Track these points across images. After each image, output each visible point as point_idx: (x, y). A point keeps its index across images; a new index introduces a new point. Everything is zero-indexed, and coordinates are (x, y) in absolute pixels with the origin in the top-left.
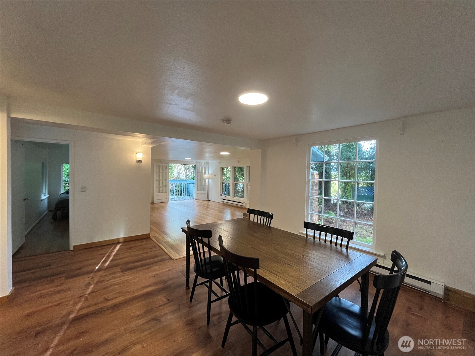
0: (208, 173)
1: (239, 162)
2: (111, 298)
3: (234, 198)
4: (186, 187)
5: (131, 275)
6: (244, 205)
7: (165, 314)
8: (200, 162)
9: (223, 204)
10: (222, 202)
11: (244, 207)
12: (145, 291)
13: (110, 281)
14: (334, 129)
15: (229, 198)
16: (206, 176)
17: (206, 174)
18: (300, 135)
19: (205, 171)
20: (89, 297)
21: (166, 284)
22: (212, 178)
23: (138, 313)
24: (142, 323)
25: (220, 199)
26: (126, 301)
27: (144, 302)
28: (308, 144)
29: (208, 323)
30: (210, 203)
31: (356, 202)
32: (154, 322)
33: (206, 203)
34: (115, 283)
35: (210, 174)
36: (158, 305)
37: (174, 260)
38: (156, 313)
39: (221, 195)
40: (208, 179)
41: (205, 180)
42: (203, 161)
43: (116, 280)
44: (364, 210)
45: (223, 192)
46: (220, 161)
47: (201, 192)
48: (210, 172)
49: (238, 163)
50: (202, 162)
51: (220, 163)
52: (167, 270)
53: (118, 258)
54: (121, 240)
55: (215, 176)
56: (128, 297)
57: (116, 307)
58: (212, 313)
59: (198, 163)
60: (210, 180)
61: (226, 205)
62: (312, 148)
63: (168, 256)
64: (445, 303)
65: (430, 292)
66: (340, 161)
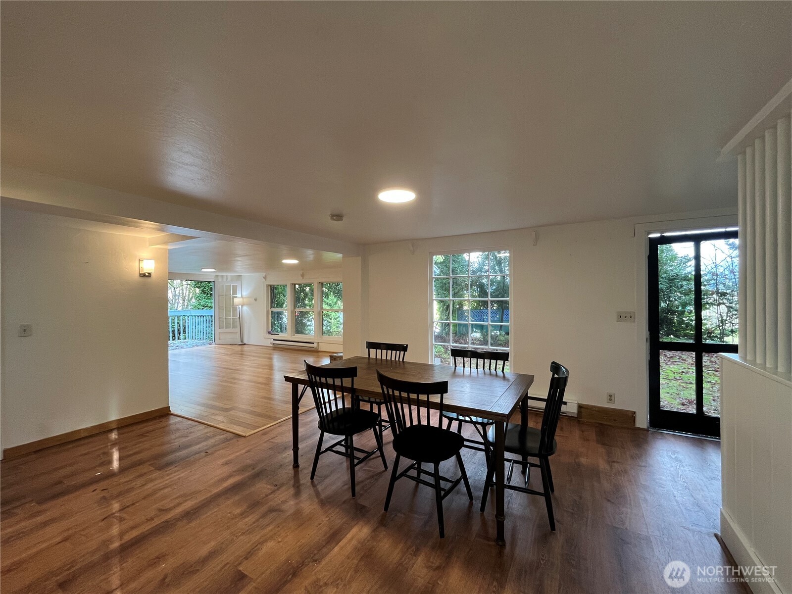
0: (240, 296)
1: (303, 276)
2: (171, 505)
3: (294, 335)
4: (189, 322)
5: (181, 471)
6: (315, 345)
7: (284, 502)
8: (222, 276)
9: (274, 347)
10: (272, 345)
11: (316, 350)
12: (227, 484)
13: (146, 487)
14: (463, 235)
15: (284, 337)
16: (236, 301)
17: (236, 297)
18: (417, 239)
19: (235, 292)
20: (123, 515)
21: (256, 469)
22: (249, 304)
23: (238, 511)
24: (253, 520)
25: (269, 341)
26: (204, 502)
27: (237, 498)
28: (430, 253)
29: (354, 494)
30: (246, 348)
31: (490, 324)
32: (272, 515)
33: (239, 348)
34: (160, 487)
35: (245, 298)
36: (264, 495)
37: (245, 437)
38: (269, 504)
39: (269, 333)
40: (240, 306)
41: (235, 309)
42: (229, 274)
43: (156, 482)
44: (475, 340)
45: (272, 327)
46: (265, 274)
47: (228, 330)
48: (244, 294)
49: (302, 278)
50: (227, 276)
51: (265, 278)
52: (244, 451)
53: (131, 452)
54: (114, 426)
55: (256, 300)
56: (201, 498)
57: (189, 515)
58: (357, 479)
59: (219, 278)
60: (245, 308)
61: (280, 348)
62: (434, 257)
63: (231, 434)
64: (578, 421)
65: (566, 413)
66: (470, 275)
